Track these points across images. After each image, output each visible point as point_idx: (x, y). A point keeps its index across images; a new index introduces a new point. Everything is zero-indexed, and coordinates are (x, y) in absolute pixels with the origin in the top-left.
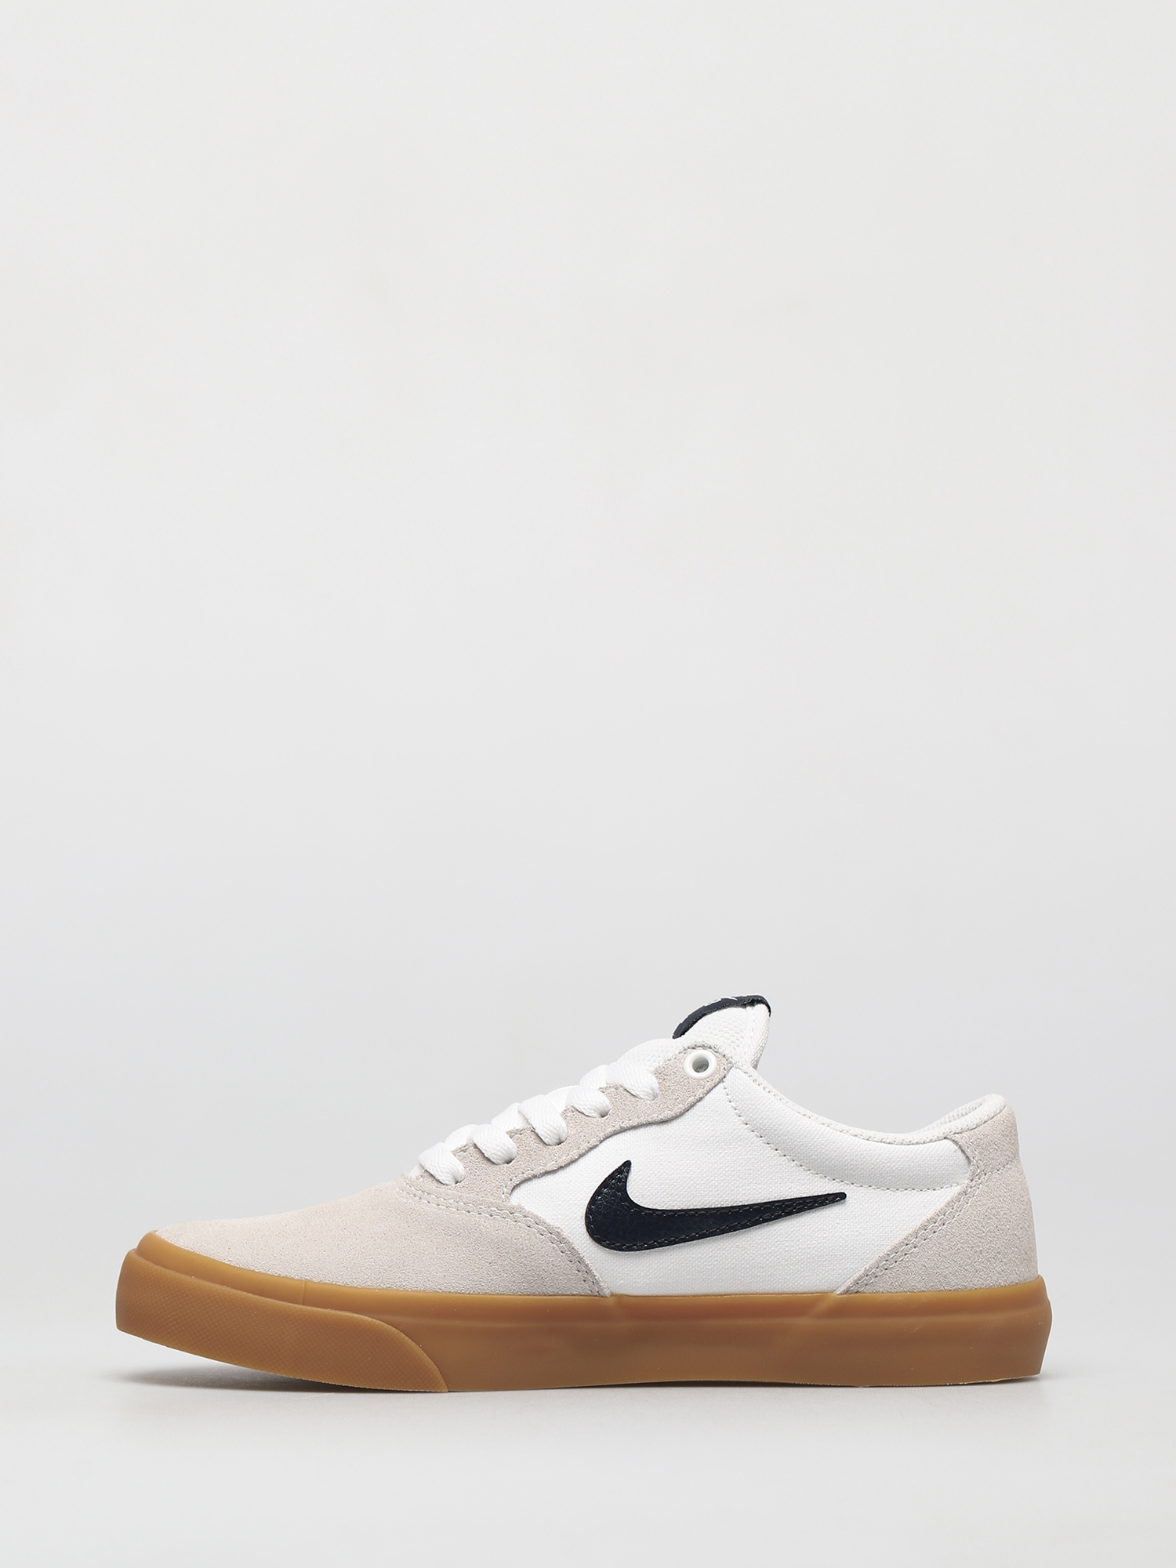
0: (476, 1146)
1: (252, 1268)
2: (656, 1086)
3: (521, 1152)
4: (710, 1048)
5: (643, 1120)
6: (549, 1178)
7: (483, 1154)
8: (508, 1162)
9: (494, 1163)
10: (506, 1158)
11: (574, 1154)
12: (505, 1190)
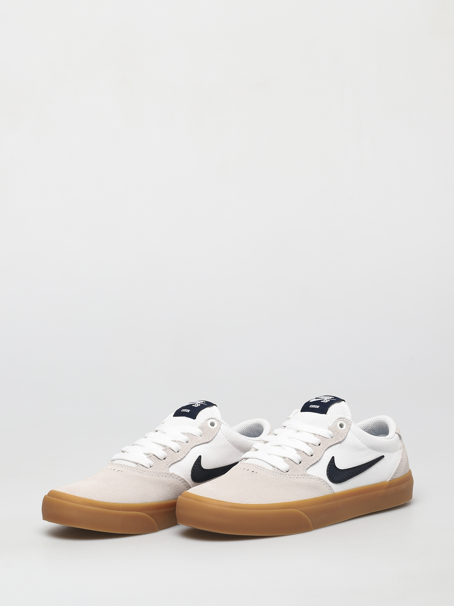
0: (154, 455)
1: (105, 501)
2: (201, 432)
3: (168, 456)
4: (214, 419)
5: (201, 442)
6: (179, 463)
7: (157, 457)
8: (165, 459)
9: (161, 460)
10: (164, 458)
11: (184, 455)
12: (167, 468)
